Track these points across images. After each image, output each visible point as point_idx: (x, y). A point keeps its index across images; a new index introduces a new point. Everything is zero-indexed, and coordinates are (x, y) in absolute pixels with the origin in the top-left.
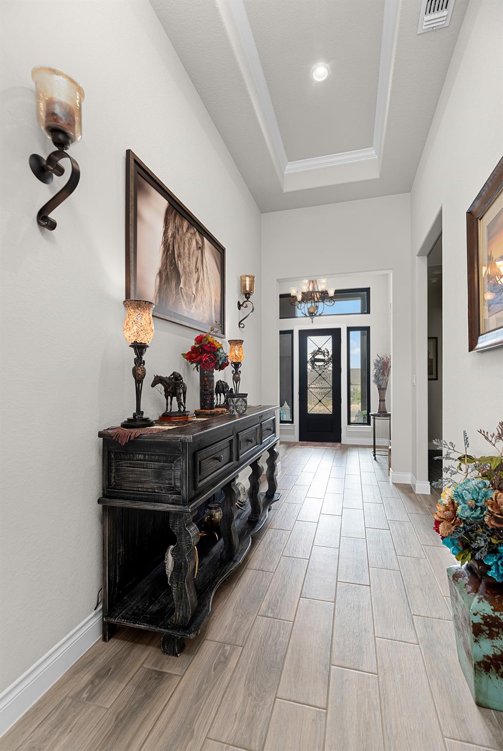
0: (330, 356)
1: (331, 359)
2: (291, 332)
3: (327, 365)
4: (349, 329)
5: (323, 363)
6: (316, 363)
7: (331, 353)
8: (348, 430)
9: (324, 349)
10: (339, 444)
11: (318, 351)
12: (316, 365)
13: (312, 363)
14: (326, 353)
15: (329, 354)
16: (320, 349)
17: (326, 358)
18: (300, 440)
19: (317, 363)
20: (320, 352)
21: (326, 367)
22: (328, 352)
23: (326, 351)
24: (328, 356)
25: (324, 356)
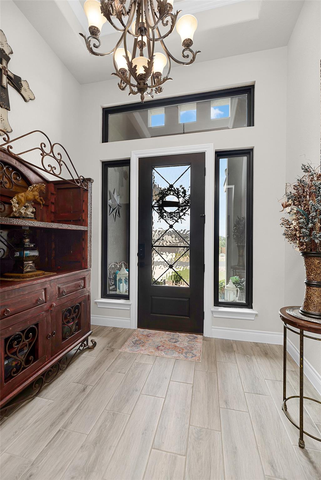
0: (187, 198)
1: (188, 202)
2: (126, 163)
3: (182, 211)
4: (219, 154)
5: (177, 208)
6: (165, 208)
7: (188, 193)
8: (215, 316)
9: (178, 187)
10: (199, 336)
11: (168, 189)
12: (166, 212)
13: (159, 209)
14: (181, 193)
15: (185, 194)
16: (171, 186)
17: (181, 200)
18: (138, 327)
19: (168, 209)
20: (171, 190)
21: (181, 214)
22: (184, 192)
23: (180, 189)
24: (184, 197)
25: (178, 198)
